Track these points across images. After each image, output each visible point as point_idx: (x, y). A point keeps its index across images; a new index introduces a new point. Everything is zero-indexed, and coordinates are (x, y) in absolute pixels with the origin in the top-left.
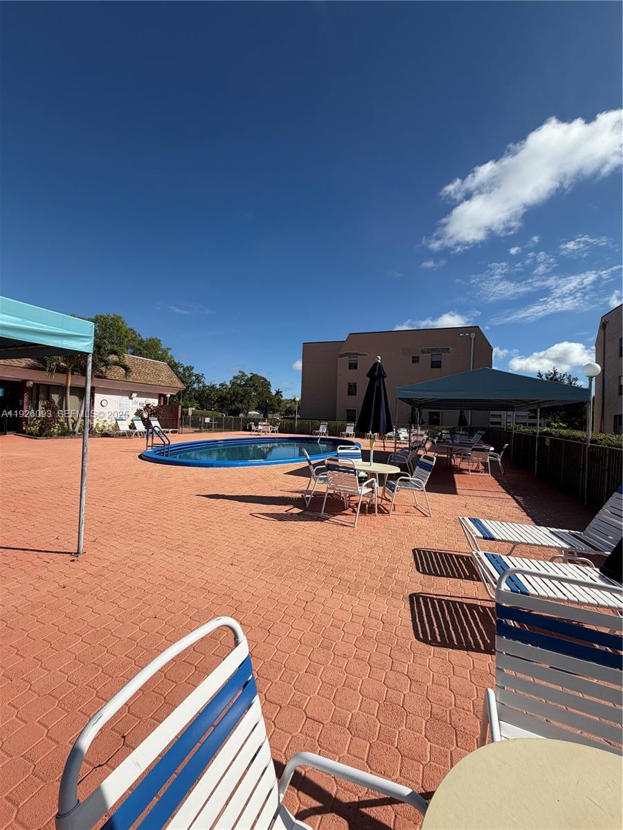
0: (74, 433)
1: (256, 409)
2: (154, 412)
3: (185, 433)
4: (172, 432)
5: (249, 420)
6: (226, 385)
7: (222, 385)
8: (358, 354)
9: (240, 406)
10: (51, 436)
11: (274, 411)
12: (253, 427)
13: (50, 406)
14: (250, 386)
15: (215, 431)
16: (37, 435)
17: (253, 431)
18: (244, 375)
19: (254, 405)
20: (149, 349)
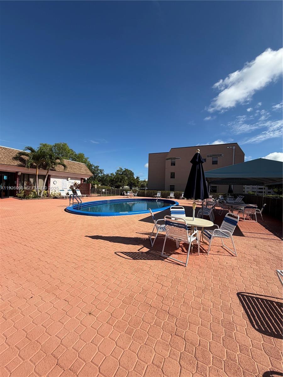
0: (40, 197)
1: (127, 185)
2: (78, 187)
3: (93, 197)
4: (86, 196)
5: (123, 190)
6: (114, 174)
7: (111, 174)
8: (175, 158)
9: (120, 184)
10: (29, 198)
11: (136, 186)
12: (125, 194)
13: (29, 184)
14: (124, 175)
15: (107, 196)
16: (23, 198)
17: (125, 195)
18: (121, 169)
19: (127, 183)
20: (79, 158)
